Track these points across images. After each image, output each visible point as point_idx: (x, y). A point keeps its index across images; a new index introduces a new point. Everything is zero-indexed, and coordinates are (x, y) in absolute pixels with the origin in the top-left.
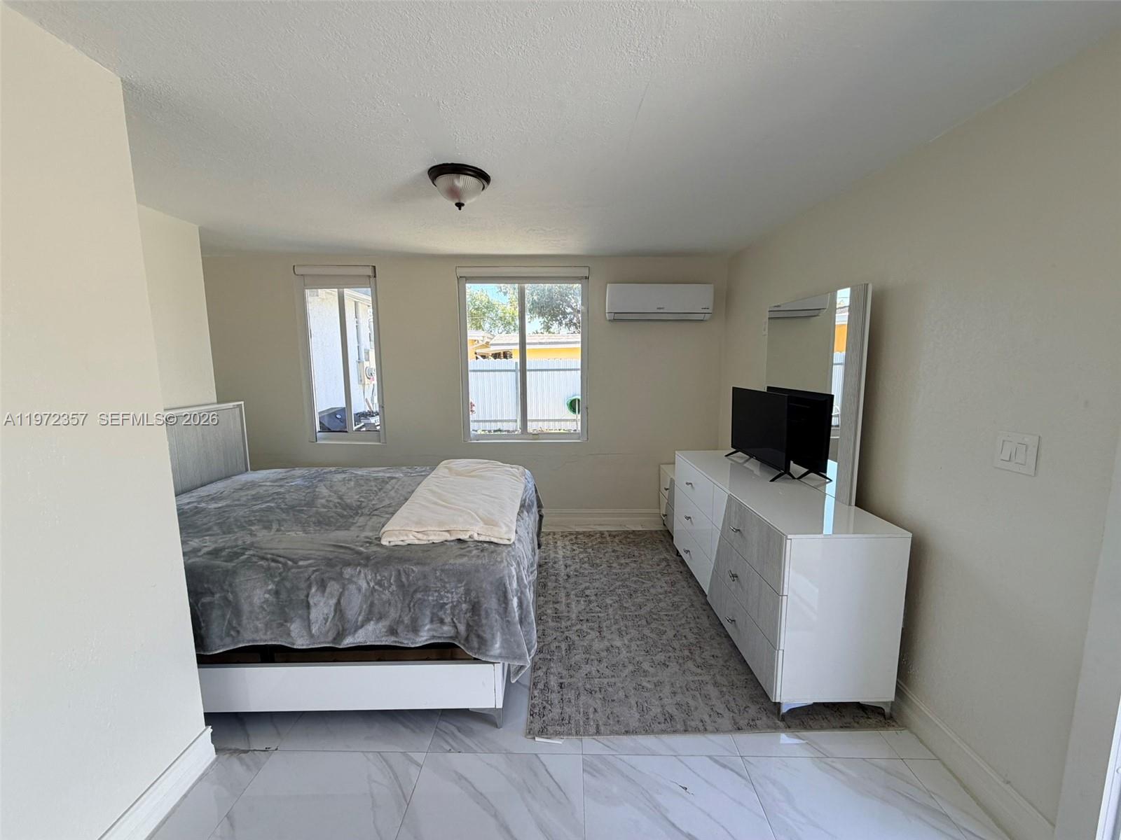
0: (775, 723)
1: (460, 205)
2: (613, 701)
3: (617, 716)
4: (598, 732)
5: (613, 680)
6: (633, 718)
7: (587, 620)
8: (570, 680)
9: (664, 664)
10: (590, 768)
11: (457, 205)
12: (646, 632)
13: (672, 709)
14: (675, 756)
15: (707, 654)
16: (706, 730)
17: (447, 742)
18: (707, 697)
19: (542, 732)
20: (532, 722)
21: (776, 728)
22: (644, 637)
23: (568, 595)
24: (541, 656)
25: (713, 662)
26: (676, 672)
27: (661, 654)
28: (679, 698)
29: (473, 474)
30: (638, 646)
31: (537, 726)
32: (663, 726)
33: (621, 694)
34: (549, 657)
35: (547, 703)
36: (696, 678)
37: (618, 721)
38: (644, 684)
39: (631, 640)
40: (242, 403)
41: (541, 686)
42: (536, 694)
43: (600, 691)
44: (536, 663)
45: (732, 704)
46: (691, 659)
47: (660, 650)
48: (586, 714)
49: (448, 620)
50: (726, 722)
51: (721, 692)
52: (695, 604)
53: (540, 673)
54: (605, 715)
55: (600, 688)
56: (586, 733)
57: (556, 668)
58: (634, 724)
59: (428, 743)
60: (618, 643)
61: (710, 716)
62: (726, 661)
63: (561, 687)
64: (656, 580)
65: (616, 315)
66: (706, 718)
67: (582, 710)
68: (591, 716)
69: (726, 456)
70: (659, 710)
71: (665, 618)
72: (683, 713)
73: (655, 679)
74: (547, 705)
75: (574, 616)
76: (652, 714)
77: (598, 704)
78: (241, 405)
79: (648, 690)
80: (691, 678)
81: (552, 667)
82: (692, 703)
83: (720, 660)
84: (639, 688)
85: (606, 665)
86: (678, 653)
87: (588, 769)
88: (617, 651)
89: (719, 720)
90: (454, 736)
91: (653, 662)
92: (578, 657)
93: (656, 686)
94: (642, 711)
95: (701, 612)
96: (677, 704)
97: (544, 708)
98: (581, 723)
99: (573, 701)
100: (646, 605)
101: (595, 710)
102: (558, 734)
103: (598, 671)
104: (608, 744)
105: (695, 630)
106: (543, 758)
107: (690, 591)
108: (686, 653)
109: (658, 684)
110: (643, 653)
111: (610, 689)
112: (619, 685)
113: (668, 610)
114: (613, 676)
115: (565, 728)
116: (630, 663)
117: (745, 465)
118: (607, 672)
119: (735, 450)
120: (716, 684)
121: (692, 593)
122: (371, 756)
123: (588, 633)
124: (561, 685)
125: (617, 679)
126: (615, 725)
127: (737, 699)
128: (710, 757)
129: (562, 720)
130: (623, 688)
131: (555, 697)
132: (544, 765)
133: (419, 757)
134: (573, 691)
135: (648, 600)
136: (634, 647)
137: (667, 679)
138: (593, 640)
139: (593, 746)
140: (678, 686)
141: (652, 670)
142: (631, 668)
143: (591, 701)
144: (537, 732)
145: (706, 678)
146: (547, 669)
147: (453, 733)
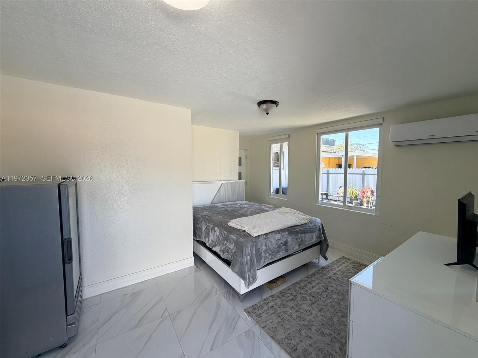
1: (268, 114)
3: (276, 330)
4: (263, 328)
5: (292, 320)
6: (281, 336)
7: (313, 296)
8: (277, 308)
9: (324, 334)
11: (266, 113)
13: (300, 348)
17: (227, 295)
19: (249, 312)
20: (250, 308)
23: (319, 284)
24: (279, 294)
28: (310, 348)
31: (249, 310)
33: (288, 326)
34: (281, 297)
37: (274, 332)
38: (303, 332)
39: (322, 315)
40: (245, 181)
41: (266, 302)
42: (261, 303)
43: (282, 319)
44: (274, 295)
48: (268, 320)
53: (271, 299)
54: (273, 326)
55: (284, 318)
56: (260, 325)
57: (278, 301)
58: (278, 337)
59: (223, 291)
60: (314, 312)
63: (271, 307)
67: (268, 318)
68: (268, 322)
70: (294, 343)
72: (303, 354)
73: (310, 335)
74: (260, 308)
75: (310, 291)
76: (290, 342)
77: (276, 322)
78: (244, 181)
79: (301, 334)
81: (277, 300)
84: (299, 331)
85: (297, 314)
87: (247, 333)
88: (309, 314)
90: (230, 295)
91: (320, 329)
92: (292, 304)
93: (307, 336)
94: (287, 338)
96: (306, 349)
97: (258, 308)
98: (262, 321)
99: (269, 314)
101: (272, 322)
102: (252, 317)
103: (291, 314)
104: (262, 334)
106: (240, 319)
109: (309, 337)
110: (320, 323)
111: (287, 322)
112: (292, 324)
114: (294, 319)
115: (256, 318)
116: (308, 322)
118: (294, 317)
122: (212, 285)
123: (307, 300)
124: (272, 307)
125: (294, 321)
126: (271, 331)
129: (258, 315)
131: (265, 308)
132: (238, 320)
133: (218, 293)
134: (273, 311)
136: (320, 318)
137: (316, 339)
138: (305, 304)
139: (257, 329)
140: (317, 345)
141: (314, 331)
142: (306, 323)
143: (274, 319)
146: (275, 299)
147: (230, 294)
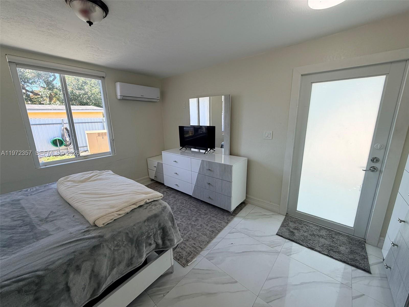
0: (231, 217)
2: (196, 238)
3: (201, 241)
4: (202, 249)
5: (189, 233)
6: (205, 238)
9: (197, 220)
10: (210, 258)
11: (87, 22)
12: (183, 214)
13: (211, 229)
14: (223, 239)
15: (203, 211)
16: (222, 228)
17: (160, 294)
18: (214, 221)
19: (188, 262)
20: (181, 262)
21: (232, 218)
22: (184, 216)
25: (206, 212)
26: (202, 220)
27: (193, 218)
28: (209, 225)
29: (91, 179)
30: (185, 219)
31: (184, 261)
32: (213, 235)
33: (196, 235)
35: (179, 253)
36: (208, 218)
37: (203, 242)
38: (198, 228)
39: (181, 219)
43: (190, 238)
45: (221, 219)
46: (201, 214)
47: (192, 217)
48: (193, 247)
49: (153, 242)
50: (224, 224)
51: (216, 217)
52: (186, 200)
54: (198, 243)
55: (188, 237)
56: (199, 251)
58: (207, 239)
59: (152, 302)
61: (219, 224)
62: (209, 210)
64: (168, 199)
65: (124, 97)
66: (219, 225)
67: (191, 247)
68: (195, 246)
69: (180, 150)
70: (209, 231)
71: (183, 208)
72: (214, 228)
73: (199, 225)
74: (180, 254)
76: (208, 233)
77: (193, 242)
79: (201, 229)
80: (207, 219)
82: (213, 224)
83: (207, 210)
84: (198, 230)
85: (182, 230)
86: (197, 215)
87: (210, 259)
88: (181, 224)
89: (222, 224)
91: (194, 221)
93: (201, 226)
94: (205, 235)
95: (190, 201)
96: (210, 227)
97: (179, 255)
98: (195, 250)
99: (185, 246)
100: (174, 207)
101: (195, 244)
102: (192, 258)
104: (207, 249)
105: (194, 207)
106: (196, 268)
107: (181, 197)
108: (198, 214)
109: (201, 225)
110: (188, 220)
111: (192, 236)
112: (192, 233)
113: (181, 205)
114: (188, 232)
115: (192, 255)
116: (188, 225)
117: (185, 152)
118: (185, 232)
119: (182, 147)
120: (213, 217)
121: (182, 197)
125: (190, 232)
126: (203, 243)
127: (220, 217)
128: (229, 233)
129: (189, 254)
130: (194, 233)
132: (198, 269)
135: (173, 205)
137: (202, 223)
139: (204, 253)
140: (206, 223)
141: (196, 223)
142: (190, 226)
143: (191, 243)
144: (186, 263)
145: (209, 217)
147: (158, 290)
